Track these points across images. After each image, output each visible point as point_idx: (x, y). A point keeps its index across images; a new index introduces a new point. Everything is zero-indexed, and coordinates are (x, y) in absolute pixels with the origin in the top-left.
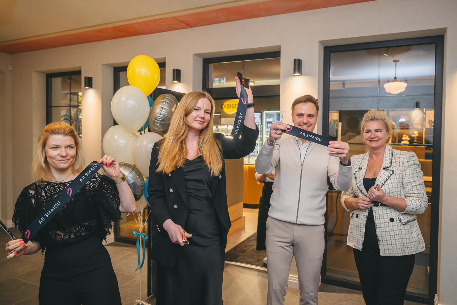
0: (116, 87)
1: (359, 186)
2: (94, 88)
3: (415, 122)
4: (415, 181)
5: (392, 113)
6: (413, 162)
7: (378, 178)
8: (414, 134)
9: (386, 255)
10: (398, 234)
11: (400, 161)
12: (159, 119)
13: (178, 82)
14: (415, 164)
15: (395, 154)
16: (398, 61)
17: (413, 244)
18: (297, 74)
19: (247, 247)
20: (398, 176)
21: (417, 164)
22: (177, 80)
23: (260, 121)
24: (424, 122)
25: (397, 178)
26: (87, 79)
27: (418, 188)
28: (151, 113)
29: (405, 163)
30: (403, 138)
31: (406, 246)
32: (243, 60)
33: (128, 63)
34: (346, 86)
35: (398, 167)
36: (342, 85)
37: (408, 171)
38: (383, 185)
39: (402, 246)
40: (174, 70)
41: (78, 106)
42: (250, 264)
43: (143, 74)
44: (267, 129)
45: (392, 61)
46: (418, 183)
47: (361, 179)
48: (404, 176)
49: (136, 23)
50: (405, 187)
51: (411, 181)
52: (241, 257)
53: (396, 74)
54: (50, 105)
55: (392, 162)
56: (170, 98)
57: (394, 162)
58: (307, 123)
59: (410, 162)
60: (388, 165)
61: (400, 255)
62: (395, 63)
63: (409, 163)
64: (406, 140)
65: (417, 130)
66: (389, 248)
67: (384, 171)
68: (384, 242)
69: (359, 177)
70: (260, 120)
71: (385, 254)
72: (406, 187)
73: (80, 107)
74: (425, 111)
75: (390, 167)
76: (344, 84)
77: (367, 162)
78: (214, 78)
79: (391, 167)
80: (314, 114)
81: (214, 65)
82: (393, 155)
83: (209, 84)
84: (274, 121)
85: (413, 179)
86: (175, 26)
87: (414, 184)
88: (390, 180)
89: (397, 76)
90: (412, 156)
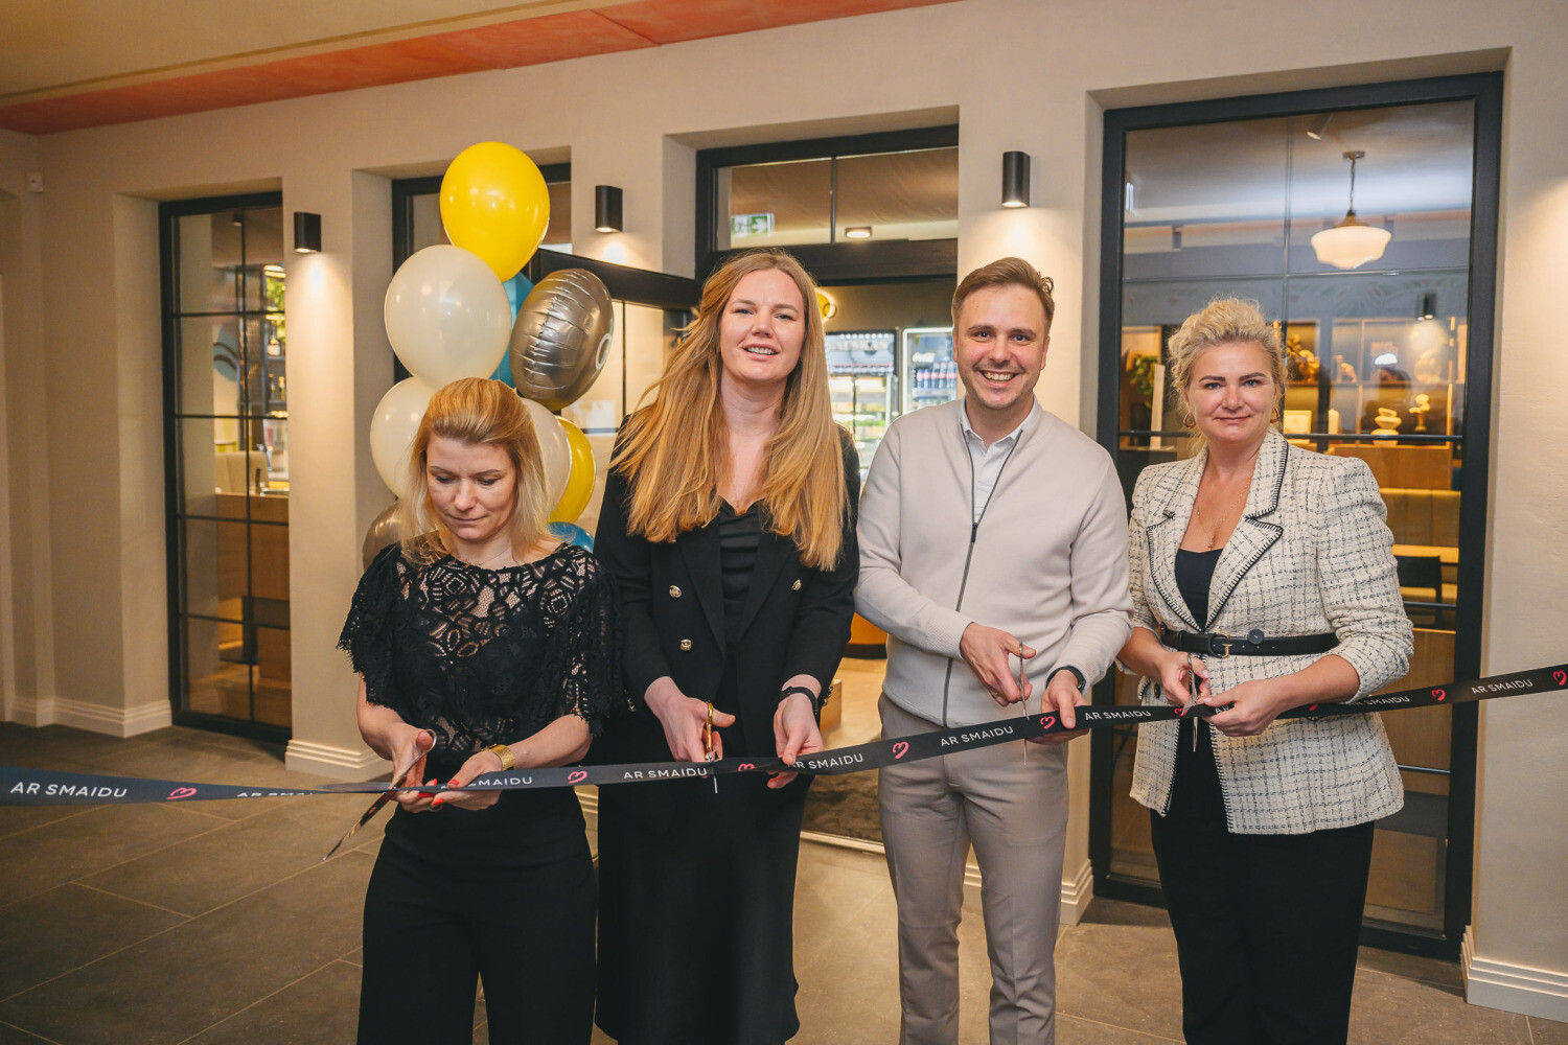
0: (402, 247)
1: (1159, 580)
2: (327, 252)
3: (1419, 364)
4: (1366, 567)
5: (1340, 335)
6: (1355, 496)
7: (1224, 554)
8: (1417, 406)
9: (1249, 831)
10: (1292, 758)
11: (1310, 490)
12: (535, 354)
13: (614, 230)
14: (1363, 503)
15: (1295, 466)
16: (1362, 155)
17: (1348, 789)
18: (1013, 203)
19: (849, 783)
20: (1297, 547)
21: (1371, 503)
22: (610, 225)
23: (891, 364)
24: (1451, 363)
25: (1295, 552)
26: (302, 219)
27: (1376, 591)
28: (516, 334)
29: (1326, 500)
30: (1378, 419)
31: (1319, 797)
32: (834, 156)
33: (446, 165)
34: (1186, 242)
35: (1302, 512)
36: (1170, 238)
37: (1338, 527)
38: (1240, 579)
39: (1303, 801)
40: (599, 189)
41: (264, 312)
42: (859, 836)
43: (494, 205)
44: (914, 390)
45: (1341, 156)
46: (1375, 572)
47: (1167, 554)
48: (1326, 545)
49: (471, 31)
50: (1328, 585)
51: (1352, 565)
52: (828, 816)
53: (1352, 201)
54: (174, 311)
55: (1282, 494)
56: (576, 281)
57: (1289, 494)
58: (1005, 363)
59: (1346, 496)
60: (1266, 505)
61: (1295, 831)
62: (1349, 163)
63: (1340, 497)
64: (1388, 425)
65: (1428, 390)
66: (1259, 807)
67: (1248, 528)
68: (1240, 783)
69: (1162, 547)
70: (891, 357)
71: (1244, 827)
72: (1334, 585)
73: (268, 317)
74: (1452, 327)
75: (1272, 512)
76: (1177, 235)
77: (1192, 490)
78: (733, 214)
79: (1277, 514)
80: (1033, 329)
81: (734, 172)
82: (1288, 469)
83: (718, 236)
84: (940, 362)
85: (1358, 556)
86: (601, 41)
87: (1362, 576)
88: (1267, 561)
89: (1357, 207)
90: (1355, 475)
